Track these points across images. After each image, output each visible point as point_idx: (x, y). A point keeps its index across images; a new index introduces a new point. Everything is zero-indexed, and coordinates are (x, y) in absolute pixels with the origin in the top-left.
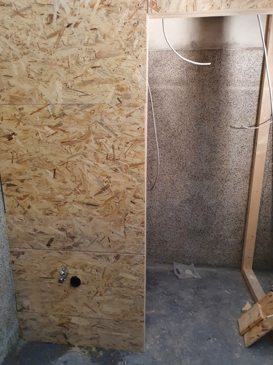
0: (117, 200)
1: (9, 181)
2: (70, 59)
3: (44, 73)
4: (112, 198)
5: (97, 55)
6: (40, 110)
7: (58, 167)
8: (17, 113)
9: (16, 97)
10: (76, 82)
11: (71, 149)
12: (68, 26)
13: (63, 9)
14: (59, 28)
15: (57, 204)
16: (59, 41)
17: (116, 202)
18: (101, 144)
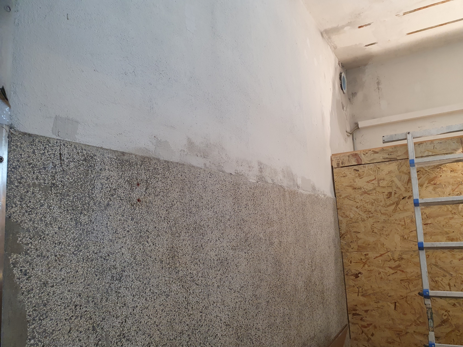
0: (457, 333)
1: (355, 311)
2: (405, 219)
3: (384, 229)
4: (453, 331)
5: (428, 215)
6: (381, 255)
7: (398, 300)
8: (363, 258)
9: (362, 246)
10: (411, 235)
11: (410, 286)
12: (403, 199)
13: (399, 188)
14: (397, 199)
15: (398, 334)
16: (397, 208)
17: (457, 335)
18: (437, 282)
